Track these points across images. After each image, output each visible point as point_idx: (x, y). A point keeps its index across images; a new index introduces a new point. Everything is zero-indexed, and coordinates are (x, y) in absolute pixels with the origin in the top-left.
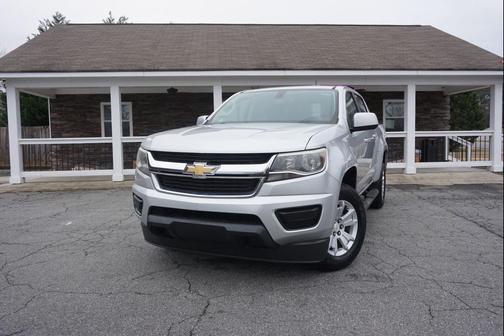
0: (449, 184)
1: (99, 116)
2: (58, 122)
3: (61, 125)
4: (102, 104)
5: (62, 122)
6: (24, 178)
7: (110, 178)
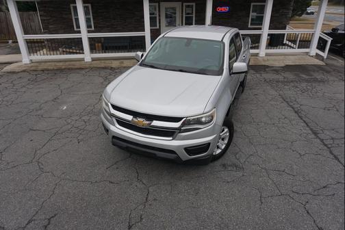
0: (283, 65)
1: (71, 14)
2: (45, 18)
3: (47, 20)
4: (72, 5)
5: (48, 18)
6: (31, 60)
7: (83, 59)
